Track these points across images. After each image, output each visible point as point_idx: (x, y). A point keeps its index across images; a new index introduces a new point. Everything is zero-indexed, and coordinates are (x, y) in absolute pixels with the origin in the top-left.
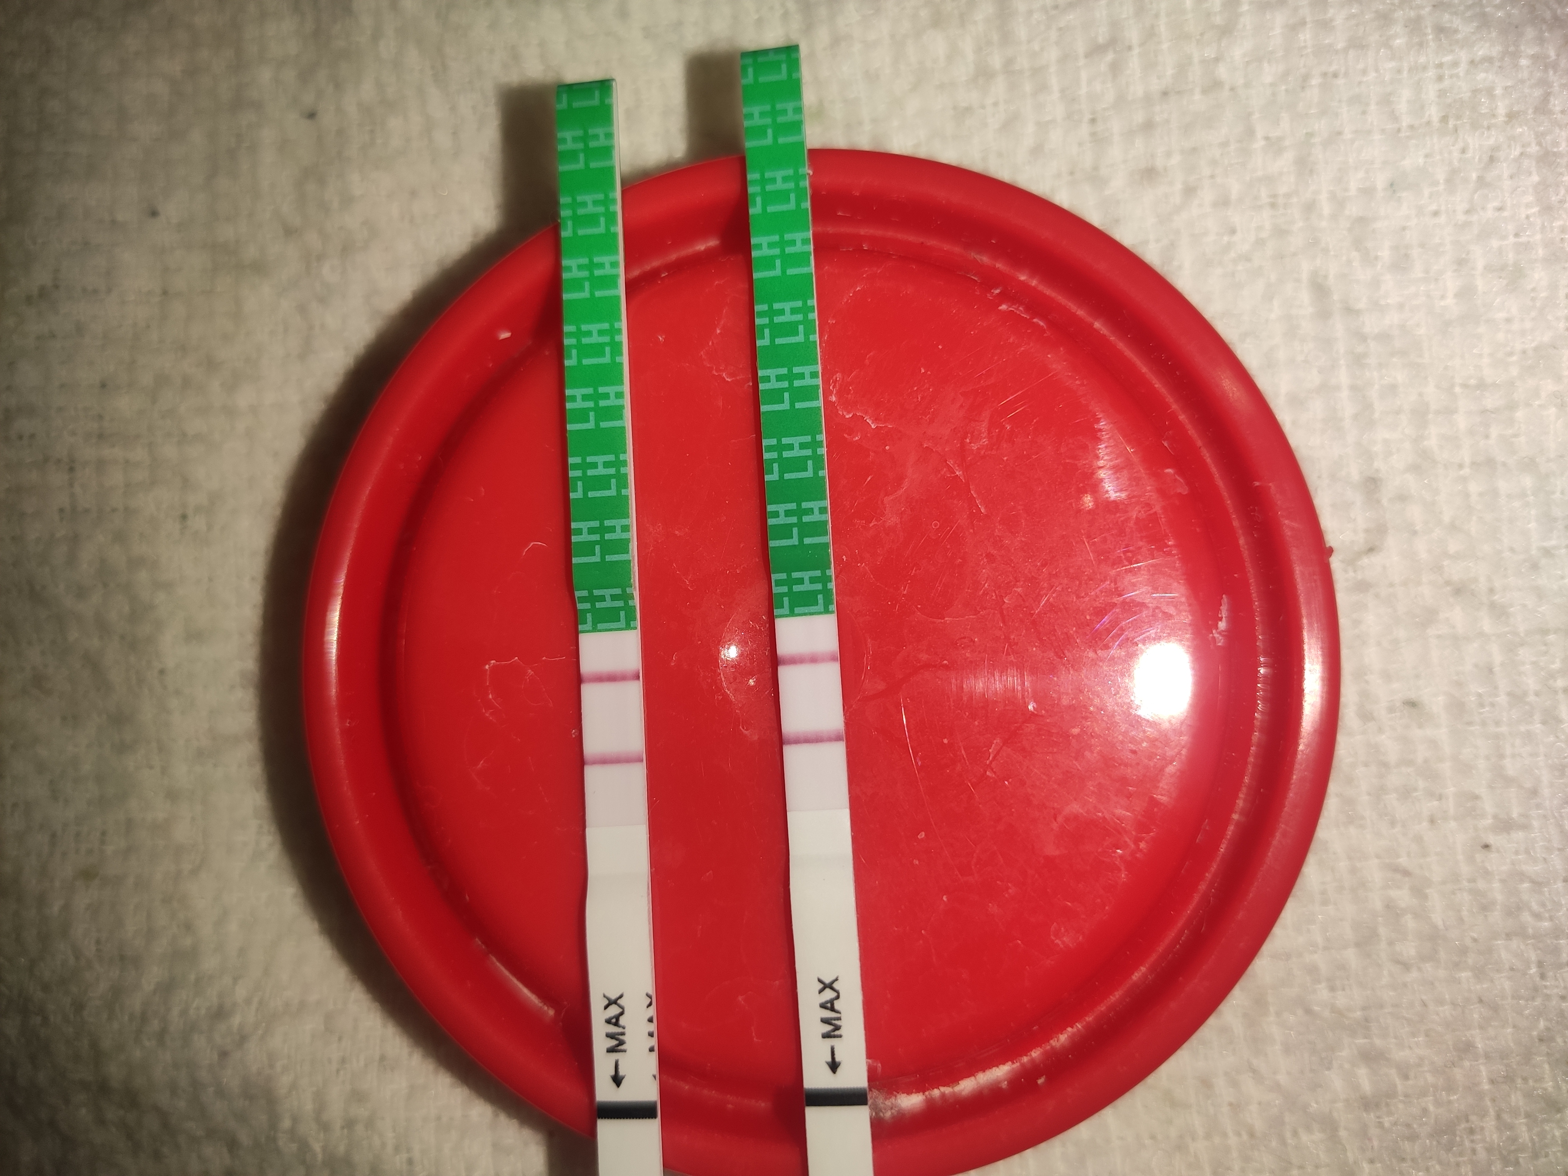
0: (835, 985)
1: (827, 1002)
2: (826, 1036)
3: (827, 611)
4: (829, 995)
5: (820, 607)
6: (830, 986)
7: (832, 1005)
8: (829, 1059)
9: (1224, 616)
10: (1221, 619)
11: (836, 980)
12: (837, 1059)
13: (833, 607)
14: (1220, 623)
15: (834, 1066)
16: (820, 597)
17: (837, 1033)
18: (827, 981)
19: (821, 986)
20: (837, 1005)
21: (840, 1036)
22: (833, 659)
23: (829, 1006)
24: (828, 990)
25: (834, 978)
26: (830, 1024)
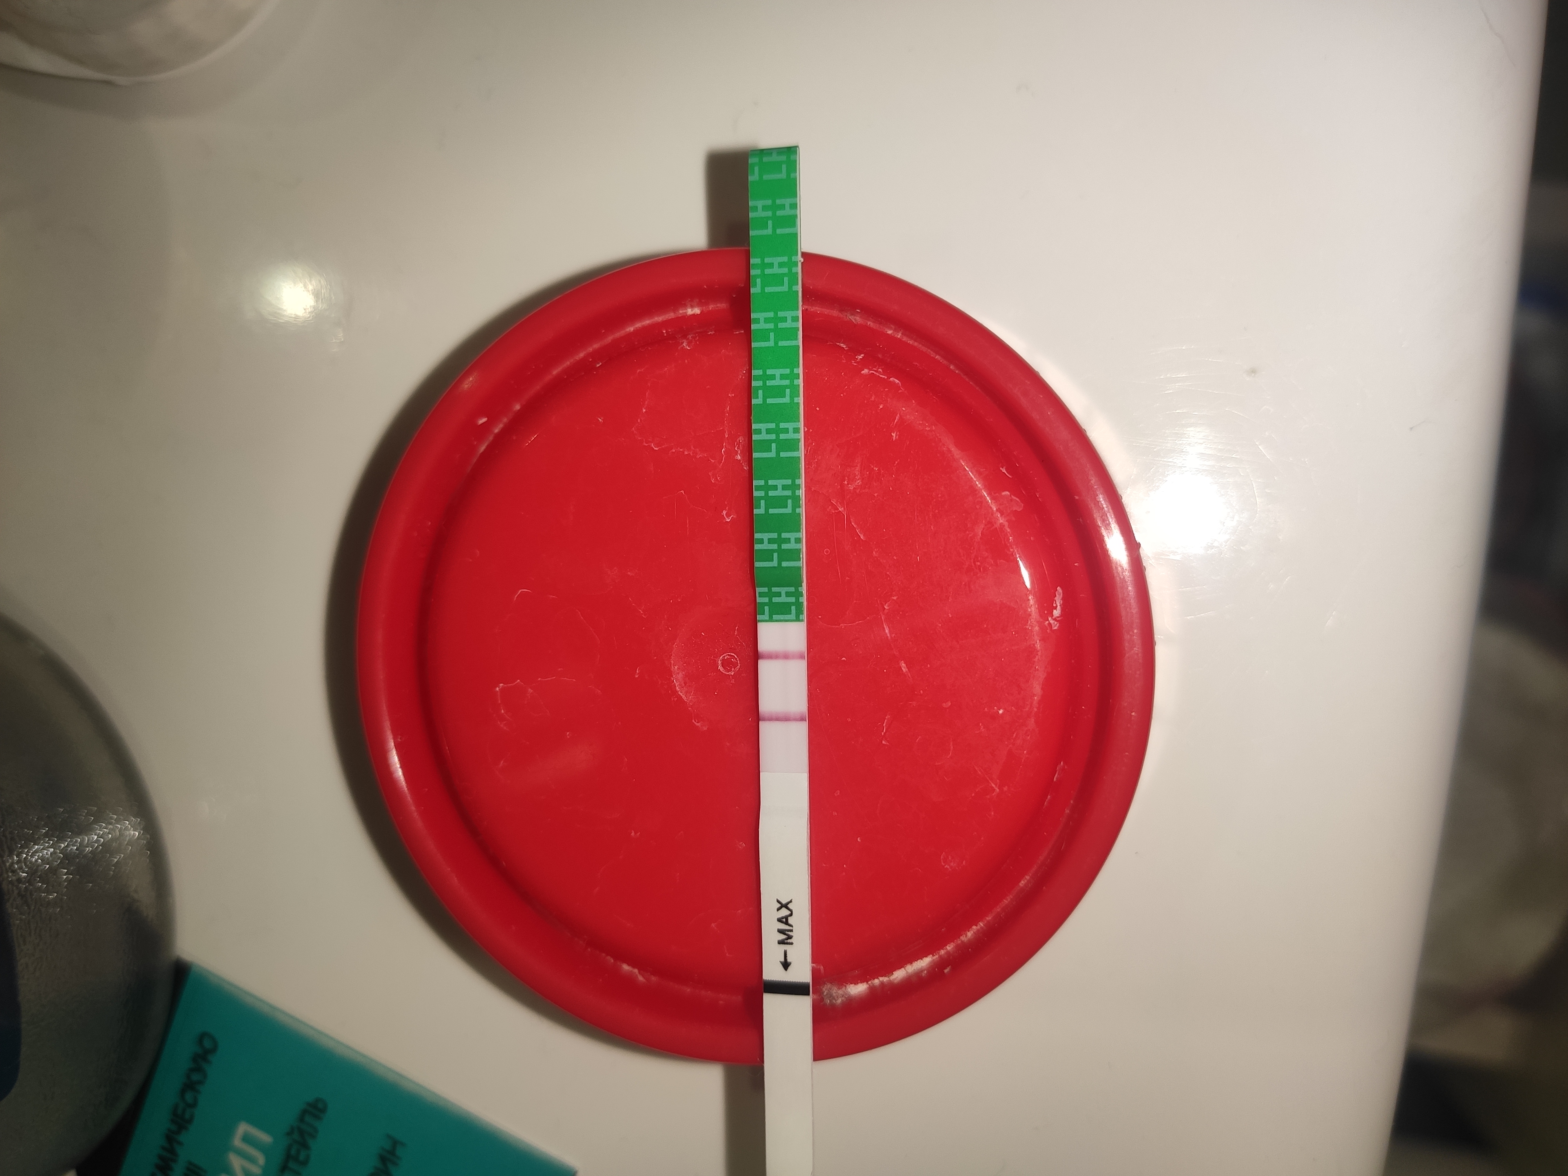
0: (790, 906)
1: (783, 918)
2: (781, 942)
3: (798, 619)
4: (784, 912)
5: (793, 616)
6: (786, 906)
7: (787, 920)
8: (783, 960)
9: (1058, 605)
10: (1056, 608)
11: (791, 901)
12: (789, 960)
13: (804, 616)
14: (1055, 611)
15: (786, 965)
16: (793, 608)
17: (789, 941)
18: (784, 902)
19: (779, 905)
20: (790, 920)
21: (792, 944)
22: (801, 657)
23: (784, 920)
24: (784, 909)
25: (789, 900)
26: (785, 934)
